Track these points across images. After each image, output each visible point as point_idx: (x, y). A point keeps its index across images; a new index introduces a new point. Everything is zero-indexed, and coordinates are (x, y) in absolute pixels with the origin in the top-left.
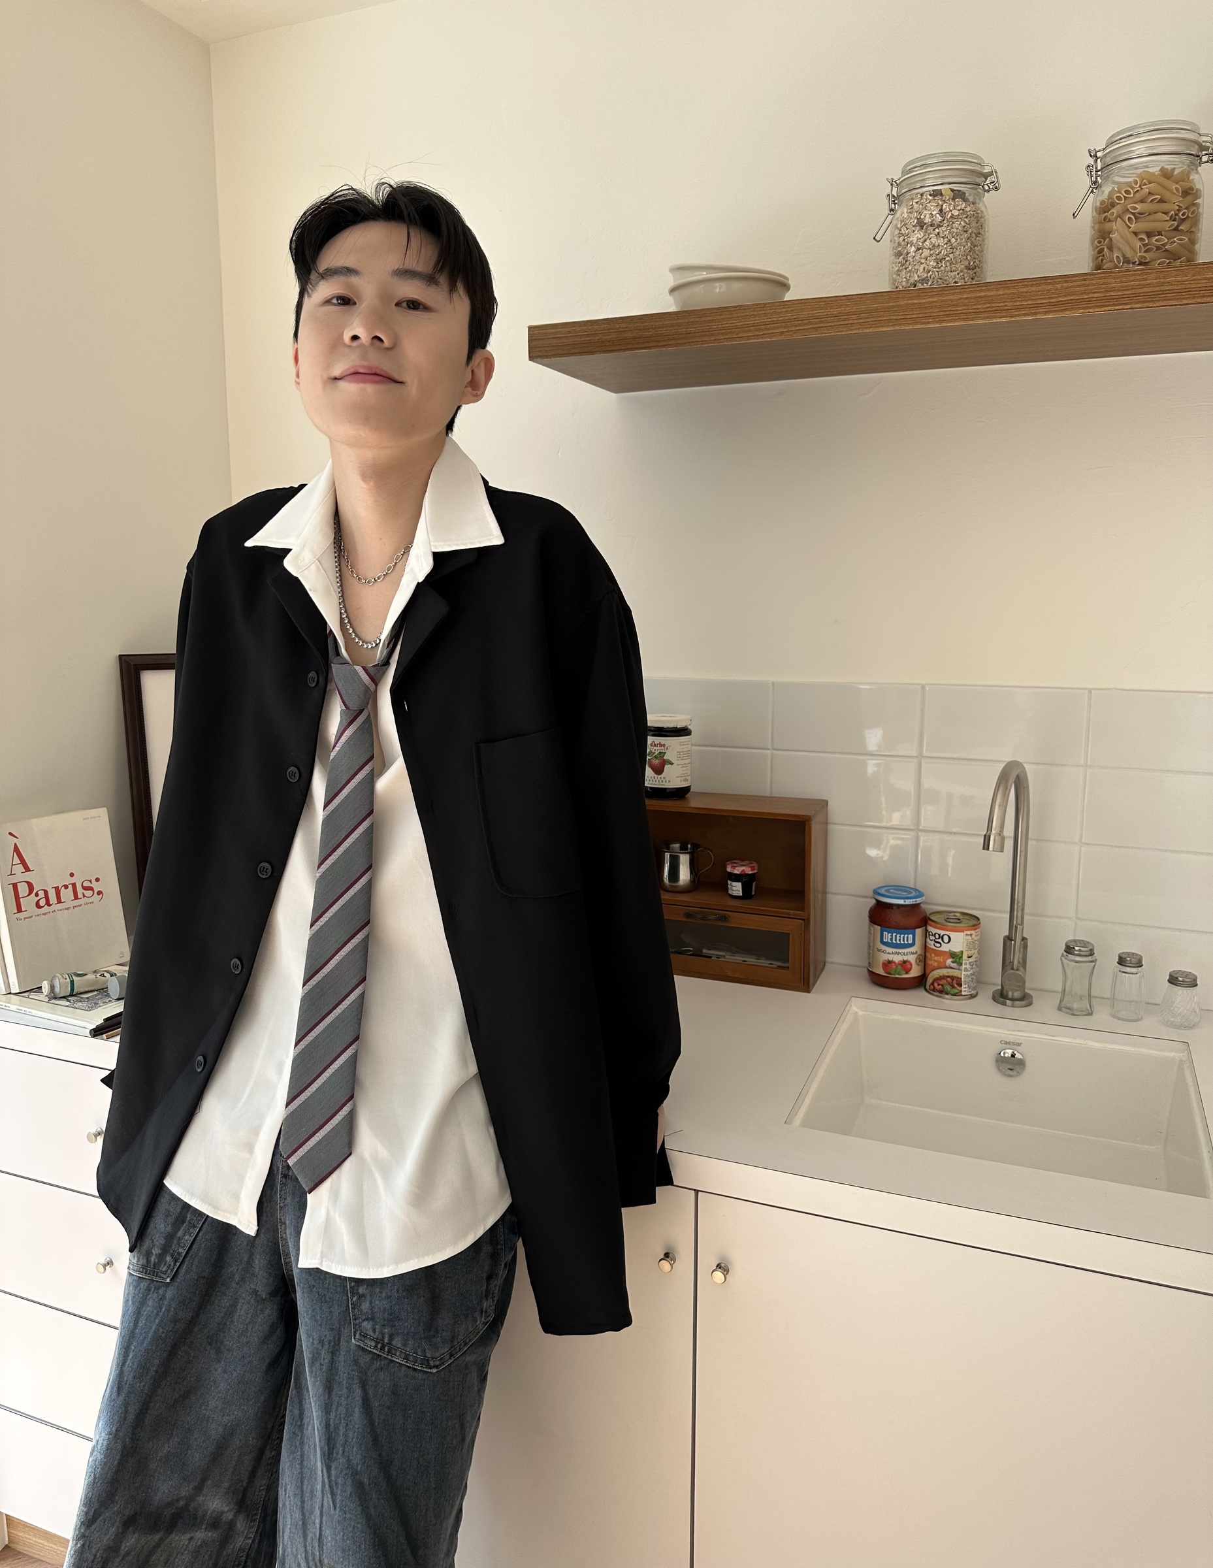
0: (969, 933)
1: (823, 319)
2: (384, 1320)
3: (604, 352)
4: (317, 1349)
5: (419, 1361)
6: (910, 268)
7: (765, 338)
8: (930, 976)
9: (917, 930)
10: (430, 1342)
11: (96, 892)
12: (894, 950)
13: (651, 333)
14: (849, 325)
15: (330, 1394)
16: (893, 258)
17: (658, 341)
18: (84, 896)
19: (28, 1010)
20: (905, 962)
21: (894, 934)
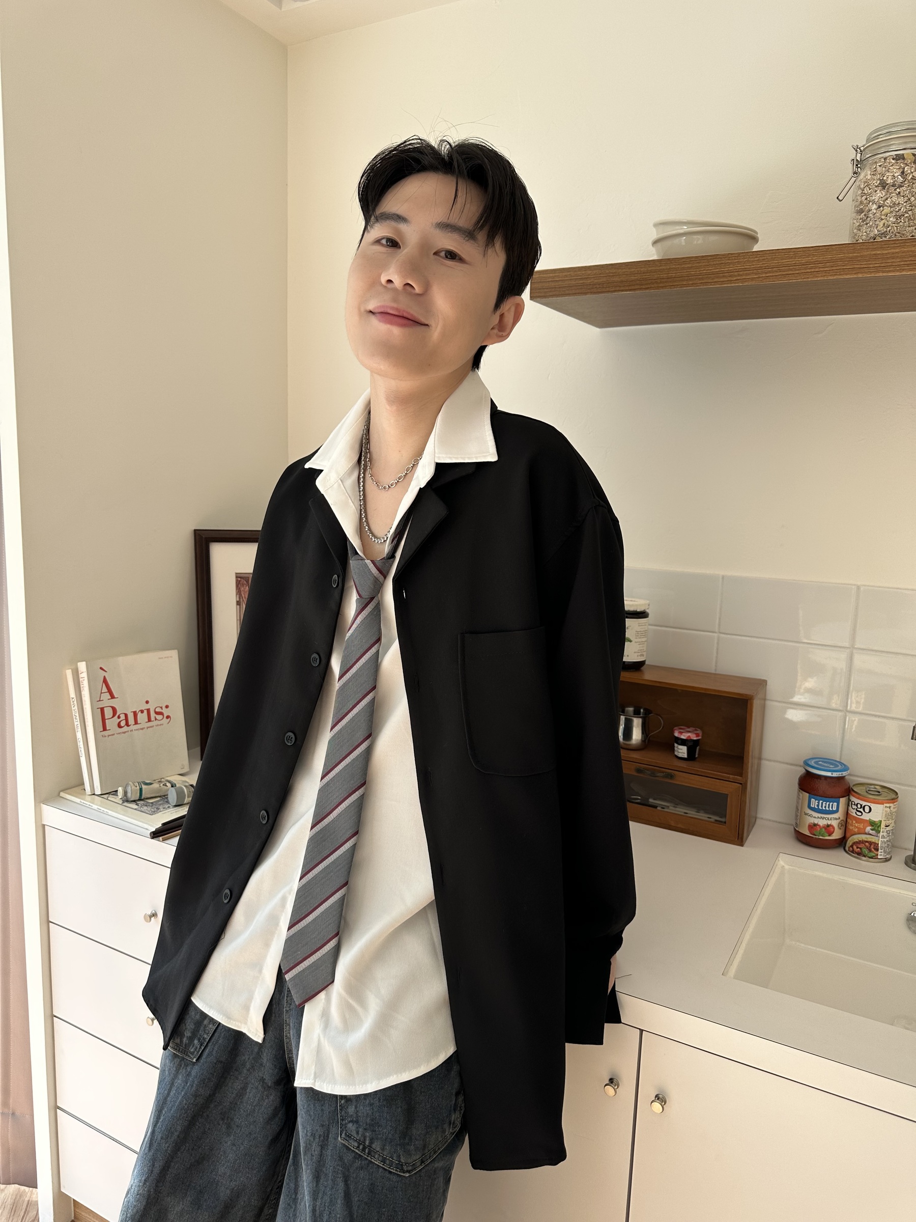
0: (888, 805)
1: (791, 267)
2: (367, 1125)
3: (595, 293)
4: (310, 1140)
5: (394, 1165)
6: (871, 224)
7: (738, 283)
8: (850, 839)
9: (841, 799)
10: (404, 1149)
11: (165, 716)
12: (820, 815)
13: (636, 278)
14: (815, 273)
15: (318, 1182)
16: (855, 214)
17: (642, 285)
18: (156, 719)
19: (106, 810)
20: (828, 826)
21: (821, 802)
